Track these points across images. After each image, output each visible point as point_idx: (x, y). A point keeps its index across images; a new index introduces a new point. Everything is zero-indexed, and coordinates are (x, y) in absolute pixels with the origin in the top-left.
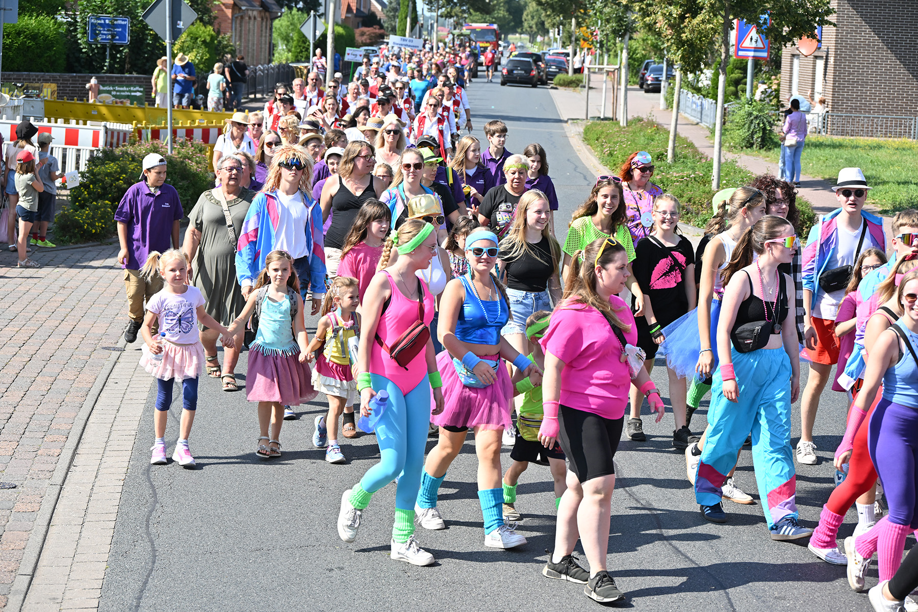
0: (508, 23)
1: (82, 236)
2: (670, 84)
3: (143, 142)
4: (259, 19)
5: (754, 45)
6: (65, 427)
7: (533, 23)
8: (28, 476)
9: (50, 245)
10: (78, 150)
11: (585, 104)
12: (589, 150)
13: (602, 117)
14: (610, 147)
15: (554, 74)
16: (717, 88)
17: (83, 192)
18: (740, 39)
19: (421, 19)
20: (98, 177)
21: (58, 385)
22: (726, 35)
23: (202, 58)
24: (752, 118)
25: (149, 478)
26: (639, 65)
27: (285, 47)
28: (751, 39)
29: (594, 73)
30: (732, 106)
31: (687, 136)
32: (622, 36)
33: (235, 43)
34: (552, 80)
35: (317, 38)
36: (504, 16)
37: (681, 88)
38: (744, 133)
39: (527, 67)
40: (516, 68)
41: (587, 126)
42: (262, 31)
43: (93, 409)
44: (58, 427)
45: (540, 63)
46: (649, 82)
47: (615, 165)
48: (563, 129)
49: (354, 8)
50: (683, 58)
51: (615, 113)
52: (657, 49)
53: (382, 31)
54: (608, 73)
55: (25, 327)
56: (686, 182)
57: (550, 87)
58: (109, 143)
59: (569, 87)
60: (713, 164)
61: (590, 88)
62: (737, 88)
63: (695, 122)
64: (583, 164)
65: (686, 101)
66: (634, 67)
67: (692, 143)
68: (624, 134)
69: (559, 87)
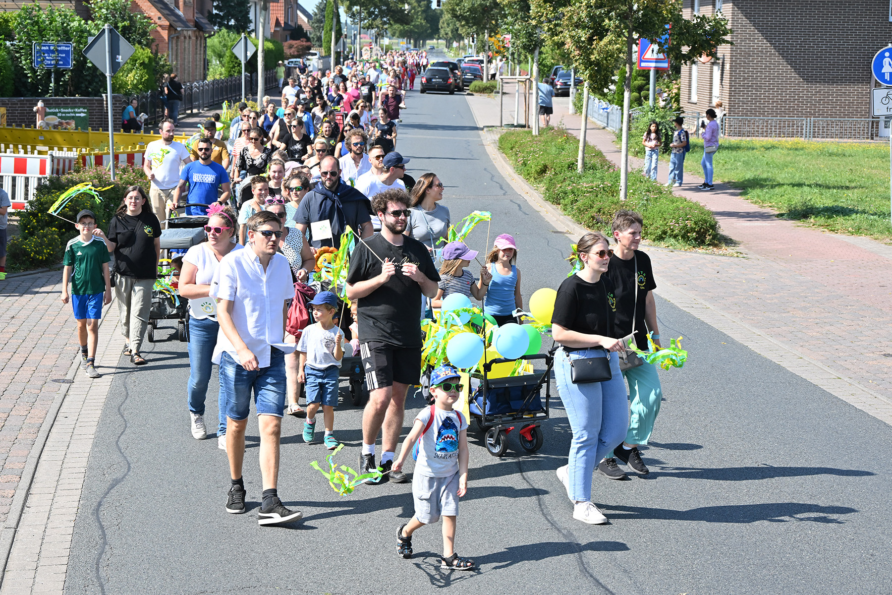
0: (426, 31)
1: (31, 263)
2: (578, 90)
3: (87, 167)
4: (194, 38)
5: (655, 56)
6: (18, 466)
7: (448, 30)
10: (27, 179)
11: (500, 113)
12: (504, 159)
13: (515, 124)
14: (524, 157)
15: (470, 81)
16: (623, 96)
17: (32, 221)
19: (345, 30)
21: (11, 422)
22: (630, 52)
23: (141, 79)
25: (98, 518)
26: (548, 71)
27: (218, 63)
28: (653, 51)
30: (637, 112)
31: (595, 143)
33: (172, 61)
34: (468, 86)
35: (248, 58)
36: (421, 23)
37: (588, 94)
39: (444, 76)
40: (434, 76)
41: (501, 134)
42: (196, 49)
43: (44, 447)
44: (12, 466)
45: (457, 71)
46: (559, 87)
47: (529, 174)
48: (479, 137)
49: (282, 22)
51: (527, 119)
53: (309, 44)
54: (520, 82)
56: (595, 192)
57: (466, 93)
58: (56, 171)
59: (483, 93)
60: (620, 174)
61: (504, 93)
62: (640, 94)
63: (603, 126)
64: (499, 173)
65: (593, 106)
66: (544, 73)
67: (600, 152)
68: (537, 144)
69: (474, 93)
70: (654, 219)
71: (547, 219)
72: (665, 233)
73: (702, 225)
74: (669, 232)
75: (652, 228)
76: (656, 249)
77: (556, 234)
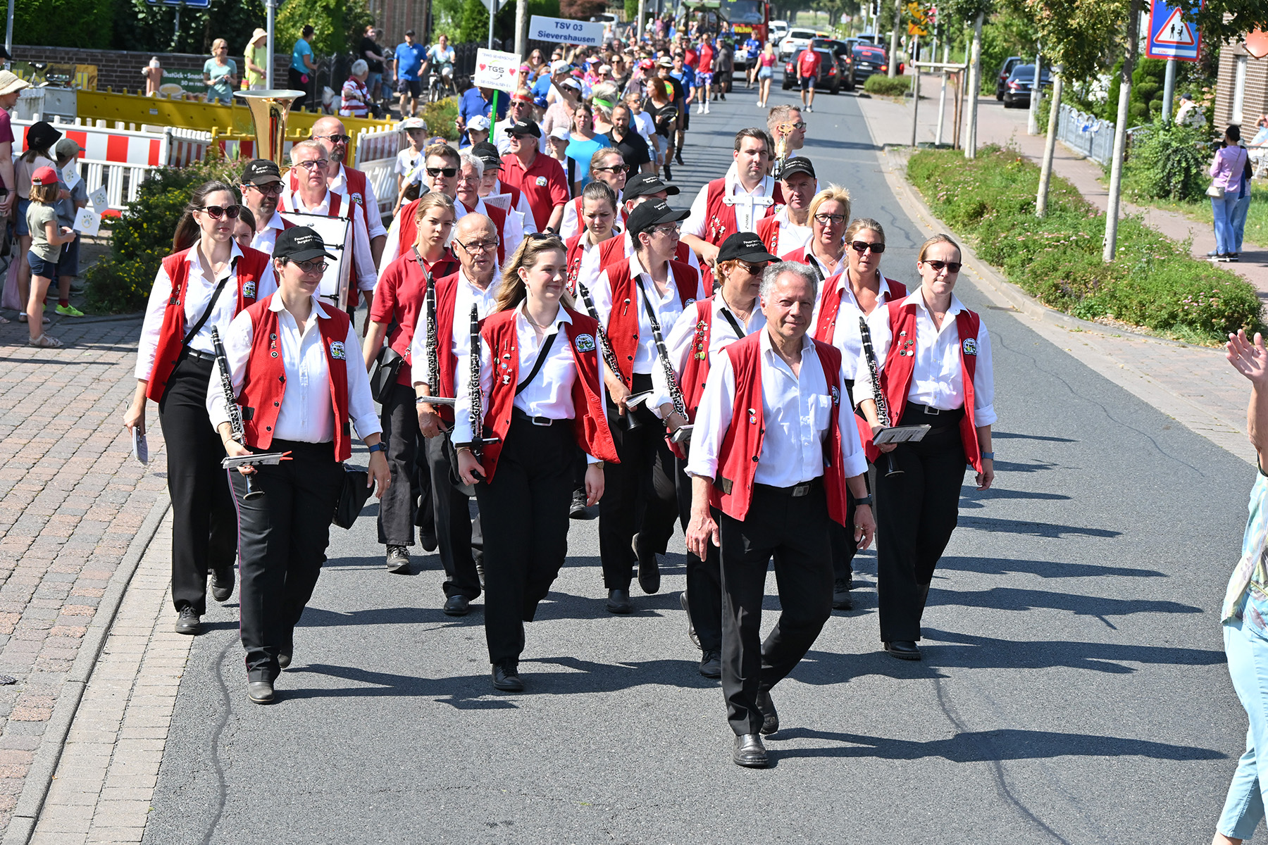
1: (128, 301)
2: (1044, 95)
3: (227, 159)
5: (1176, 38)
6: (92, 593)
8: (35, 667)
9: (76, 312)
10: (127, 169)
11: (912, 121)
12: (915, 194)
13: (937, 143)
14: (948, 190)
15: (866, 75)
16: (1117, 104)
17: (132, 234)
18: (1155, 28)
20: (156, 211)
21: (86, 528)
22: (1135, 21)
23: (322, 33)
24: (1170, 151)
25: (219, 676)
26: (997, 65)
27: (450, 21)
28: (1173, 29)
29: (927, 74)
30: (1140, 131)
31: (1068, 176)
32: (973, 18)
33: (374, 11)
34: (861, 83)
35: (501, 6)
37: (1060, 101)
38: (1156, 174)
41: (913, 156)
43: (136, 567)
44: (83, 592)
45: (845, 57)
46: (1013, 91)
47: (954, 217)
48: (876, 159)
50: (1066, 56)
51: (957, 136)
52: (1026, 40)
54: (949, 74)
55: (37, 439)
56: (1063, 247)
57: (858, 94)
58: (174, 160)
59: (889, 95)
60: (1105, 221)
61: (921, 98)
62: (1147, 104)
63: (1082, 155)
64: (905, 215)
65: (1069, 122)
66: (990, 67)
67: (1075, 188)
68: (971, 171)
69: (872, 95)
70: (1156, 292)
71: (979, 287)
72: (1173, 316)
73: (1236, 306)
74: (1181, 314)
75: (1153, 307)
76: (1158, 341)
77: (994, 311)
